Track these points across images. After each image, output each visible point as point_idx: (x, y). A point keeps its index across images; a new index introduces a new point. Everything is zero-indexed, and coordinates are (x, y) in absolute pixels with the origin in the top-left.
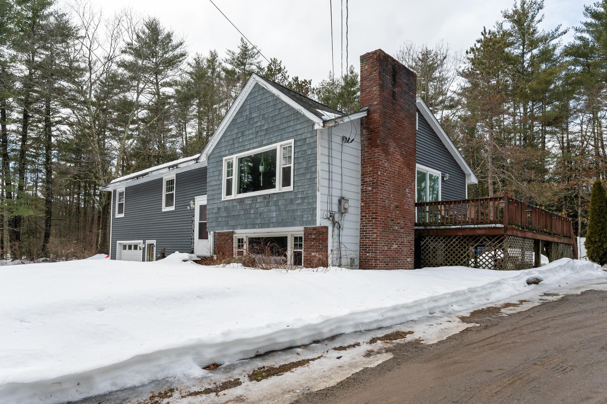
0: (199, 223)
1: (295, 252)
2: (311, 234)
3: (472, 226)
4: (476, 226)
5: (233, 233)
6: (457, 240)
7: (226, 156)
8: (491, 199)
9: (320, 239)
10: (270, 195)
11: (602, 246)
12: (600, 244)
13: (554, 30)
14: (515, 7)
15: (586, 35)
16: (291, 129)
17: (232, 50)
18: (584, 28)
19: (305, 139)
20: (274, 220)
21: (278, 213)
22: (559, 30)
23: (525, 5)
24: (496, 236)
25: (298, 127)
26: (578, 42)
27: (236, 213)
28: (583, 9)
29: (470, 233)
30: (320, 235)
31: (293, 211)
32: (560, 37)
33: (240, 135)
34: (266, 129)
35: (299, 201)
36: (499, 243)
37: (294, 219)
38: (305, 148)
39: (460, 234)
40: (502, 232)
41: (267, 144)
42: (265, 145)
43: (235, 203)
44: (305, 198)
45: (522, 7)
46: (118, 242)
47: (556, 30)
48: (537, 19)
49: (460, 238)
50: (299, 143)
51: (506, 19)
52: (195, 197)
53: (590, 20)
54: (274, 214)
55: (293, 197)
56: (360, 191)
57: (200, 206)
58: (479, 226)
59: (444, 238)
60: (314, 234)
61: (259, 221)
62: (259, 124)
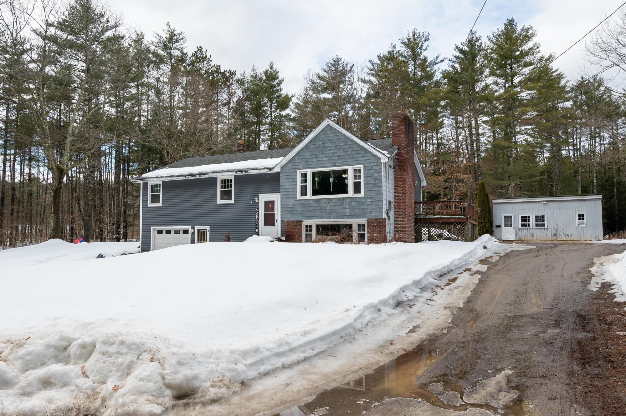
0: (265, 214)
1: (358, 234)
2: (373, 223)
3: (447, 217)
4: (449, 217)
5: (302, 221)
6: (438, 225)
7: (300, 169)
8: (453, 202)
9: (380, 226)
10: (343, 199)
11: (485, 225)
12: (484, 224)
13: (435, 58)
14: (409, 36)
15: (457, 66)
16: (360, 159)
17: (160, 34)
18: (455, 59)
19: (372, 166)
20: (348, 214)
21: (351, 210)
22: (439, 58)
23: (415, 36)
24: (461, 222)
25: (367, 158)
26: (451, 69)
27: (313, 208)
28: (455, 47)
29: (446, 221)
30: (380, 223)
31: (364, 209)
32: (440, 64)
33: (313, 156)
34: (339, 156)
35: (369, 203)
36: (463, 226)
37: (365, 214)
38: (373, 171)
39: (441, 221)
40: (465, 220)
41: (340, 166)
42: (337, 166)
43: (310, 202)
44: (373, 201)
45: (414, 37)
46: (152, 228)
47: (437, 58)
48: (424, 47)
49: (440, 223)
50: (367, 168)
51: (403, 45)
52: (259, 195)
53: (458, 54)
54: (348, 210)
55: (364, 200)
56: (393, 197)
57: (265, 202)
58: (452, 217)
59: (430, 224)
60: (376, 223)
61: (334, 214)
62: (332, 151)
